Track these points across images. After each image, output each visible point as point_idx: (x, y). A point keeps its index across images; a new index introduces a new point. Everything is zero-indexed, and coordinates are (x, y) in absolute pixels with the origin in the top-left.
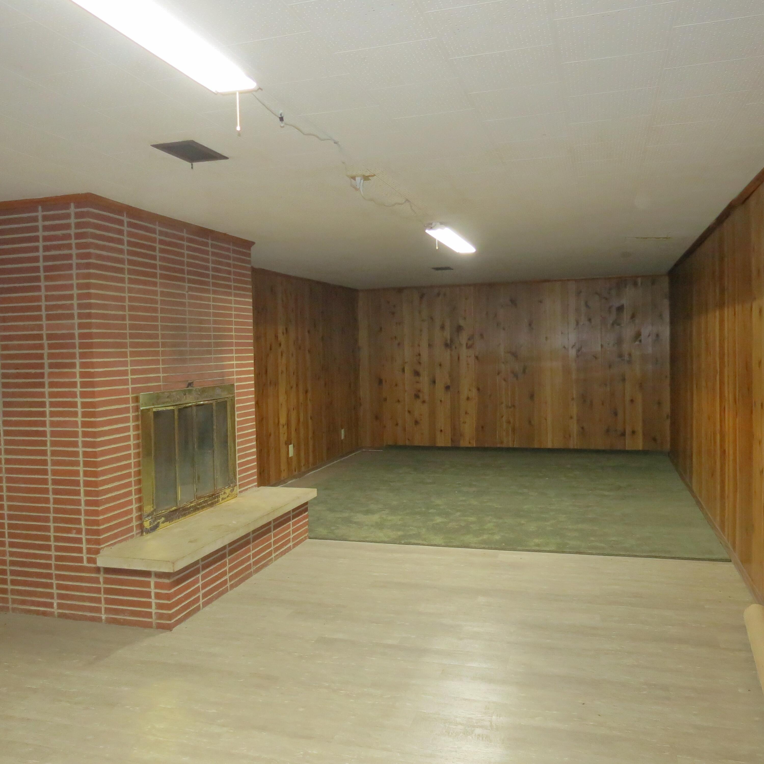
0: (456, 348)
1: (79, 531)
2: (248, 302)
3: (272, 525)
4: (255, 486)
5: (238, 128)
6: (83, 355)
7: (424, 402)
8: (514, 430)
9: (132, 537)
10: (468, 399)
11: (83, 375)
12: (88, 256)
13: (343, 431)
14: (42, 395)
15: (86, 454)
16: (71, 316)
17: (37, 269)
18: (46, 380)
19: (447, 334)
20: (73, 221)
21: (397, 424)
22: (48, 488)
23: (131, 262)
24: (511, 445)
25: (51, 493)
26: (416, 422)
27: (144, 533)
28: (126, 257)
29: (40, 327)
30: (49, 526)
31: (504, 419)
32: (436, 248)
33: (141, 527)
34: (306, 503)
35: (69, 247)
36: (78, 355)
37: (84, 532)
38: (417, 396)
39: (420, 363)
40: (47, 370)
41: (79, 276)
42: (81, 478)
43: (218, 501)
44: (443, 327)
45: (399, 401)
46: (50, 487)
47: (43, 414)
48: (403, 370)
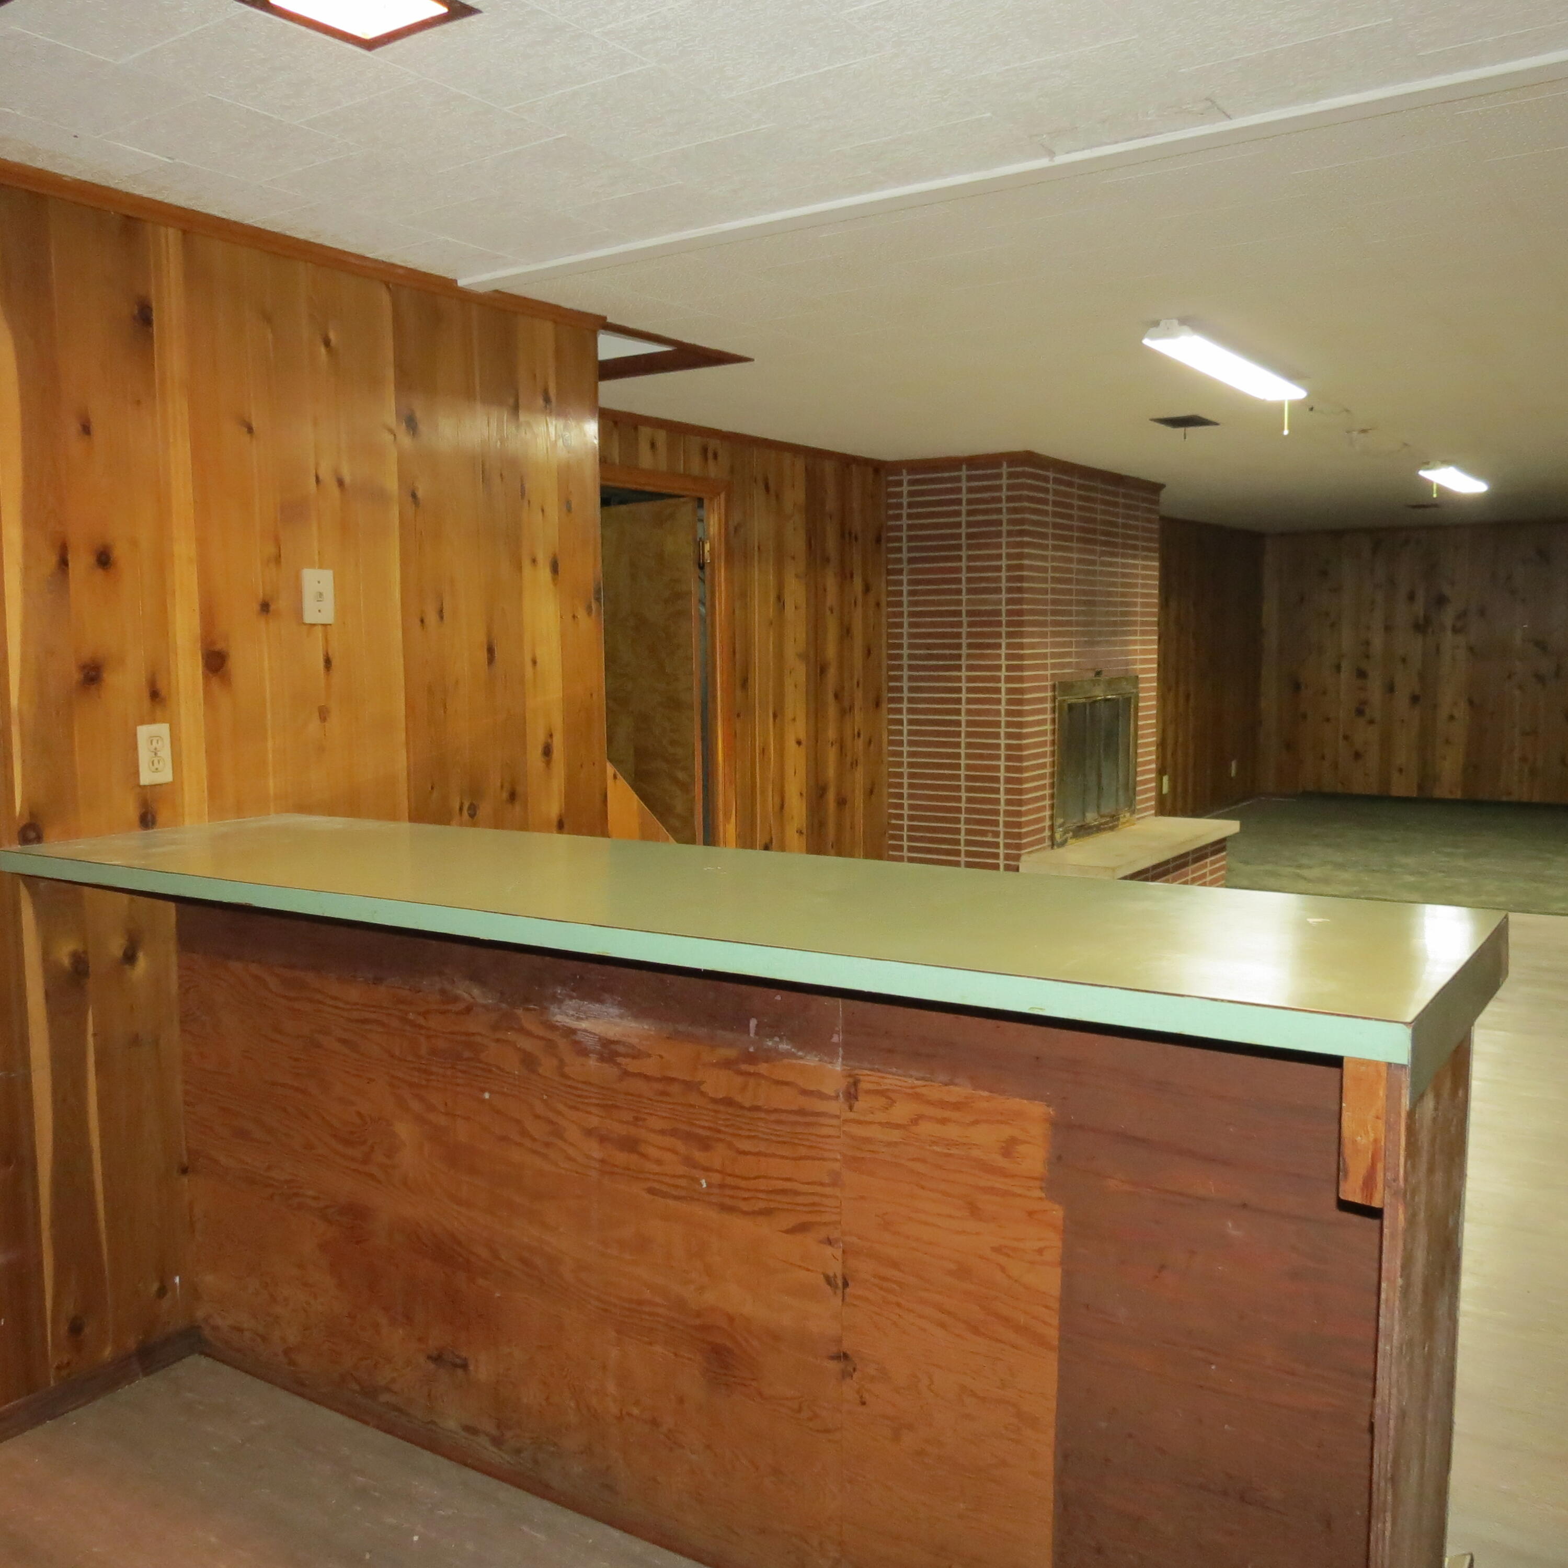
0: (1433, 632)
1: (996, 834)
2: (1154, 566)
3: (1190, 858)
4: (1152, 815)
5: (1286, 432)
6: (1010, 635)
7: (1371, 722)
8: (1533, 772)
9: (1044, 848)
10: (1452, 718)
11: (1009, 657)
12: (1022, 522)
13: (1234, 765)
14: (959, 679)
15: (1009, 747)
16: (998, 590)
17: (959, 536)
18: (964, 662)
19: (1419, 608)
20: (1004, 482)
21: (1323, 758)
22: (960, 785)
23: (1056, 526)
24: (1525, 799)
25: (963, 790)
26: (1357, 756)
27: (1055, 847)
28: (1049, 519)
29: (959, 602)
30: (960, 829)
31: (1516, 755)
32: (1432, 495)
33: (1052, 838)
34: (1224, 840)
35: (999, 511)
36: (1004, 635)
37: (1002, 836)
38: (1360, 712)
39: (1368, 657)
40: (964, 651)
41: (1009, 545)
42: (1002, 774)
43: (1117, 826)
44: (1411, 597)
45: (1328, 720)
46: (963, 783)
47: (959, 701)
48: (1338, 668)
